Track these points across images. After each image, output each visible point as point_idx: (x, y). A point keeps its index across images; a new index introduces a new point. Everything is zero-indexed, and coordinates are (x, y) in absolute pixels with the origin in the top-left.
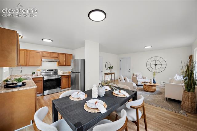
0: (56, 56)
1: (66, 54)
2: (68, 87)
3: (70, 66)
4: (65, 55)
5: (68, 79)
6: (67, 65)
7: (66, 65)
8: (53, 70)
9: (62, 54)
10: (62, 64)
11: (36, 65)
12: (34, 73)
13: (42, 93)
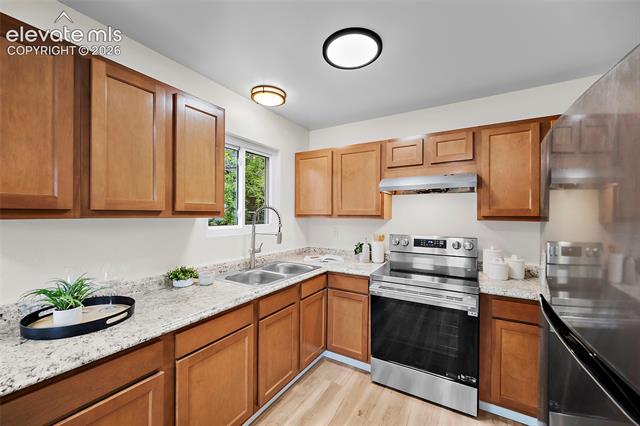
0: (459, 150)
1: (543, 123)
4: (531, 134)
8: (445, 242)
9: (506, 130)
10: (502, 207)
11: (360, 210)
12: (359, 249)
13: (367, 361)
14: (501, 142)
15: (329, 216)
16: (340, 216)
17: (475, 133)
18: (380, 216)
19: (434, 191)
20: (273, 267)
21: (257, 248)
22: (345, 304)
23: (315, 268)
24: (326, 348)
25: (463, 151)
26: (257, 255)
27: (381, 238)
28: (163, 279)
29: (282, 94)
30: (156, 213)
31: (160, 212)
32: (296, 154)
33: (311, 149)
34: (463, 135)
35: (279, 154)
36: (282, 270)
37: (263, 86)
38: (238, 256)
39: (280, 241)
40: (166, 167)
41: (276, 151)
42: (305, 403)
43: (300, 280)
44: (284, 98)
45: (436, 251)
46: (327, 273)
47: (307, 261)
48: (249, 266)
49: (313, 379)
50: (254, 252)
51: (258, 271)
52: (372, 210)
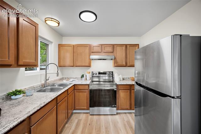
0: (110, 49)
1: (126, 45)
2: (131, 109)
3: (134, 66)
4: (124, 48)
5: (130, 93)
6: (128, 65)
7: (126, 66)
8: (106, 73)
9: (120, 46)
10: (119, 64)
11: (83, 64)
12: (83, 76)
13: (88, 109)
14: (118, 49)
15: (73, 66)
16: (76, 66)
17: (113, 46)
18: (90, 66)
19: (103, 59)
20: (53, 85)
21: (47, 78)
22: (81, 94)
23: (70, 84)
24: (74, 110)
25: (111, 50)
26: (47, 81)
27: (89, 73)
28: (4, 96)
29: (58, 22)
30: (9, 66)
31: (11, 65)
32: (59, 44)
33: (63, 43)
34: (111, 46)
35: (53, 44)
36: (57, 86)
37: (52, 18)
38: (38, 83)
39: (58, 76)
40: (15, 45)
41: (52, 42)
42: (72, 129)
43: (68, 88)
44: (59, 24)
45: (104, 75)
46: (74, 85)
47: (65, 82)
48: (44, 86)
49: (71, 121)
50: (46, 80)
51: (49, 87)
52: (87, 64)
